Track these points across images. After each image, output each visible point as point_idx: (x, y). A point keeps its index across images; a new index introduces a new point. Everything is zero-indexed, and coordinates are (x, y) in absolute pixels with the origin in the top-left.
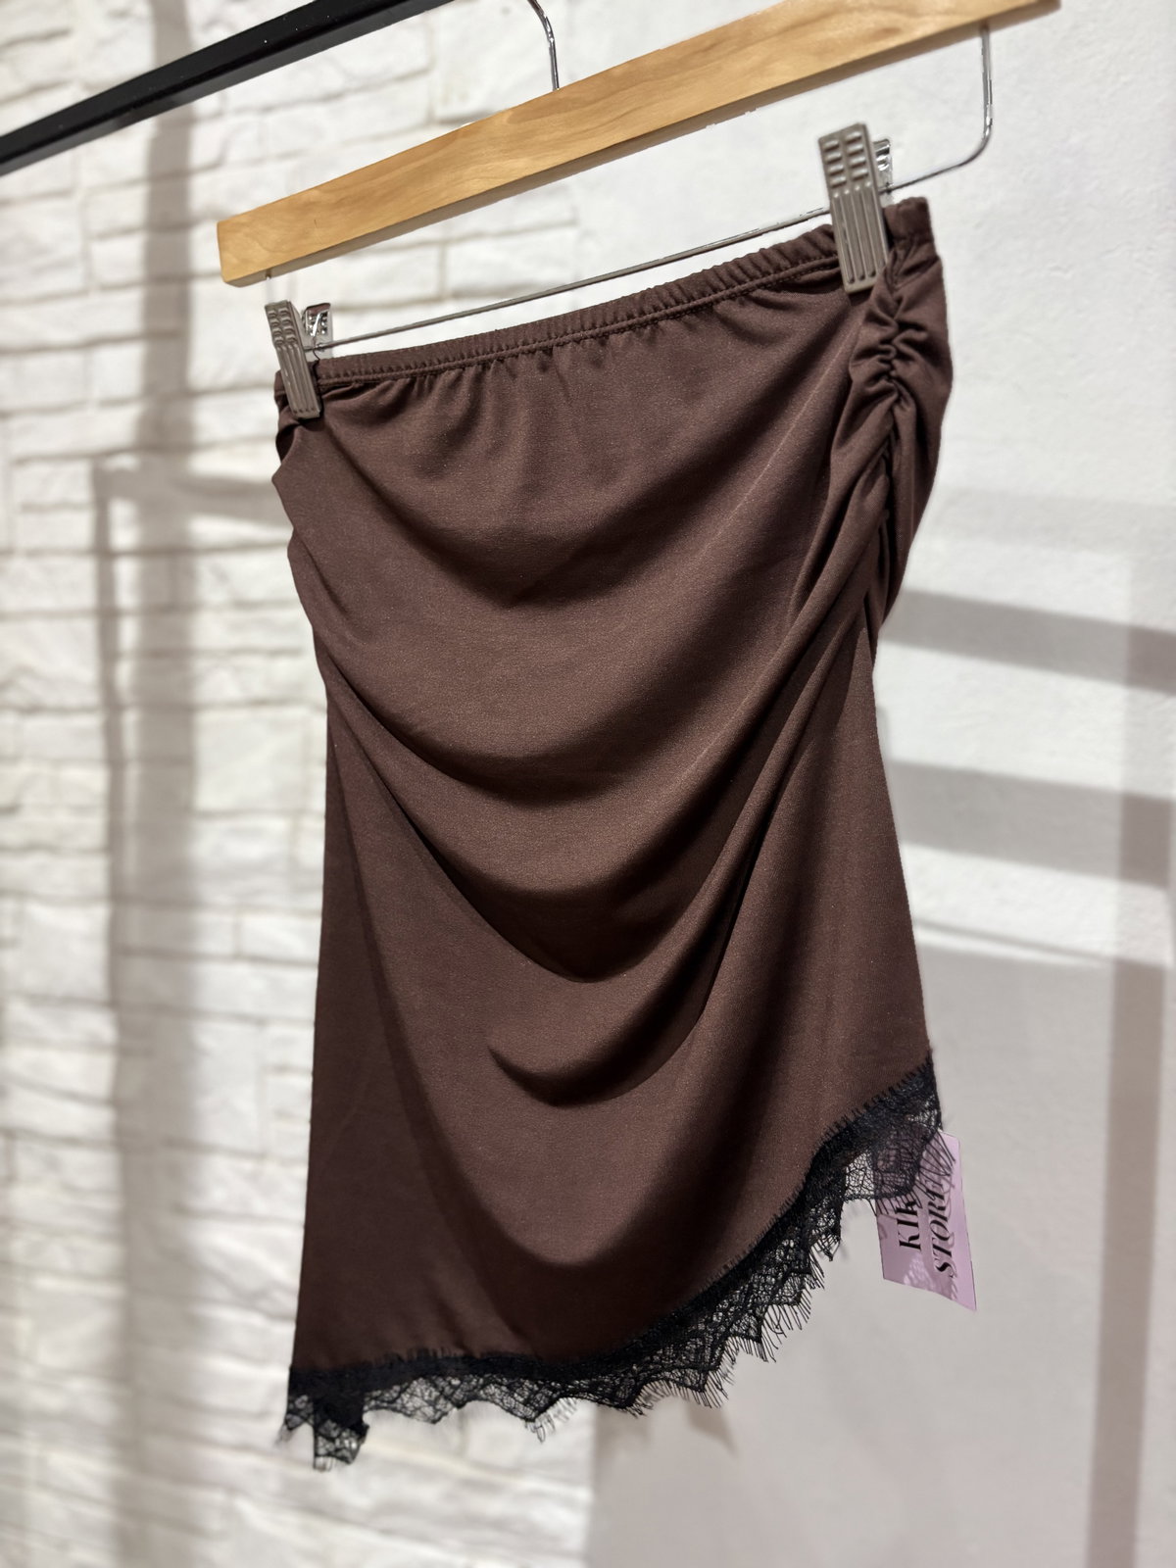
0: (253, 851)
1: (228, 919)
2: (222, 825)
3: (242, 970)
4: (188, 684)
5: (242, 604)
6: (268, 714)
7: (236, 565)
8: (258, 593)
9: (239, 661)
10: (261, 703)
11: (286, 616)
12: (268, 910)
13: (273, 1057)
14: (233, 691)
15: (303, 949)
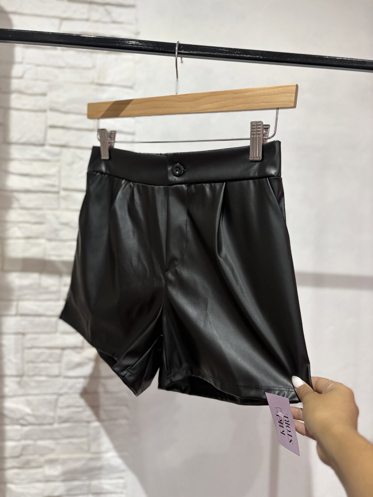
0: (25, 282)
2: (15, 275)
5: (23, 208)
6: (32, 241)
7: (22, 196)
8: (30, 205)
9: (21, 225)
10: (29, 238)
11: (39, 213)
12: (29, 300)
13: (28, 344)
14: (19, 234)
15: (41, 311)
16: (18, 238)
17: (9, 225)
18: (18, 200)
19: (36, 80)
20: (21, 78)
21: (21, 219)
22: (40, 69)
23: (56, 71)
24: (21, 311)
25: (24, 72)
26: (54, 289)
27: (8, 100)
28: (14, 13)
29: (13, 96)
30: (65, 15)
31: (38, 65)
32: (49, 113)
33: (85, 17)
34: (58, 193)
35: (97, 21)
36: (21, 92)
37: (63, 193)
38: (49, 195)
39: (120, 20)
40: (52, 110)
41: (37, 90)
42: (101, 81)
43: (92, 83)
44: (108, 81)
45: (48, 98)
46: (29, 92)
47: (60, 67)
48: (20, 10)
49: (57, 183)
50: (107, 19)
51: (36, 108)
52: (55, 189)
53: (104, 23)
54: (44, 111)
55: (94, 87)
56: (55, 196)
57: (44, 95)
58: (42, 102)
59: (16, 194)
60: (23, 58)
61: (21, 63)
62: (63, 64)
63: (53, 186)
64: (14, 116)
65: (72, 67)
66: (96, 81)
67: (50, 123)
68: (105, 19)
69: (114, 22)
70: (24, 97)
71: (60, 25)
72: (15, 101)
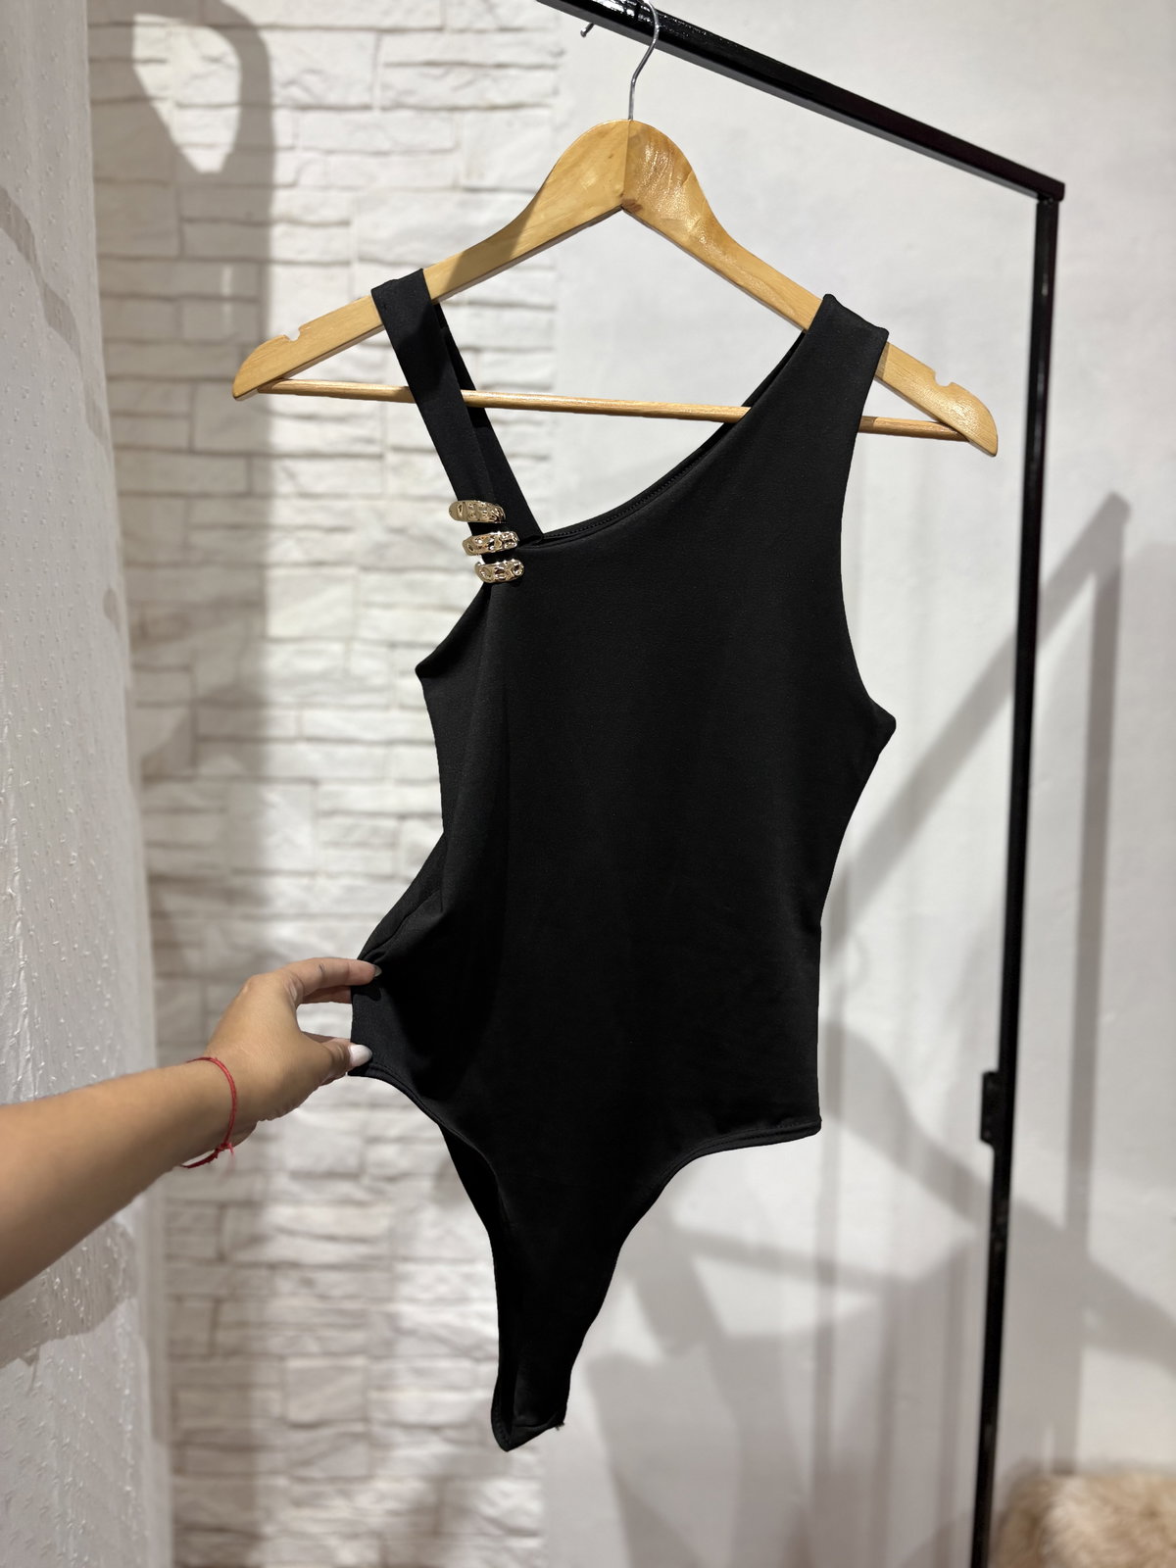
0: (315, 665)
1: (293, 713)
2: (291, 648)
3: (302, 748)
4: (263, 548)
5: (305, 495)
6: (326, 571)
7: (303, 467)
8: (320, 488)
9: (302, 534)
10: (320, 564)
11: (342, 505)
12: (323, 706)
13: (326, 805)
14: (297, 555)
15: (351, 731)
16: (297, 565)
17: (274, 536)
18: (292, 476)
19: (326, 188)
20: (292, 185)
21: (300, 520)
22: (334, 159)
23: (372, 163)
24: (310, 731)
25: (299, 171)
26: (378, 681)
27: (265, 242)
28: (272, 27)
29: (278, 231)
30: (387, 23)
31: (330, 152)
33: (435, 22)
34: (380, 457)
35: (462, 31)
36: (293, 222)
37: (392, 458)
38: (362, 464)
39: (517, 22)
40: (364, 259)
41: (330, 214)
42: (475, 182)
43: (454, 187)
44: (488, 182)
45: (354, 230)
46: (312, 218)
48: (284, 19)
49: (377, 435)
50: (487, 22)
51: (327, 258)
52: (374, 449)
53: (481, 32)
54: (346, 263)
55: (458, 196)
56: (373, 465)
57: (345, 223)
58: (340, 242)
59: (289, 463)
60: (296, 136)
61: (291, 148)
62: (386, 146)
63: (369, 441)
64: (280, 276)
65: (409, 151)
66: (464, 182)
68: (480, 25)
69: (504, 30)
70: (301, 231)
71: (377, 47)
72: (283, 242)
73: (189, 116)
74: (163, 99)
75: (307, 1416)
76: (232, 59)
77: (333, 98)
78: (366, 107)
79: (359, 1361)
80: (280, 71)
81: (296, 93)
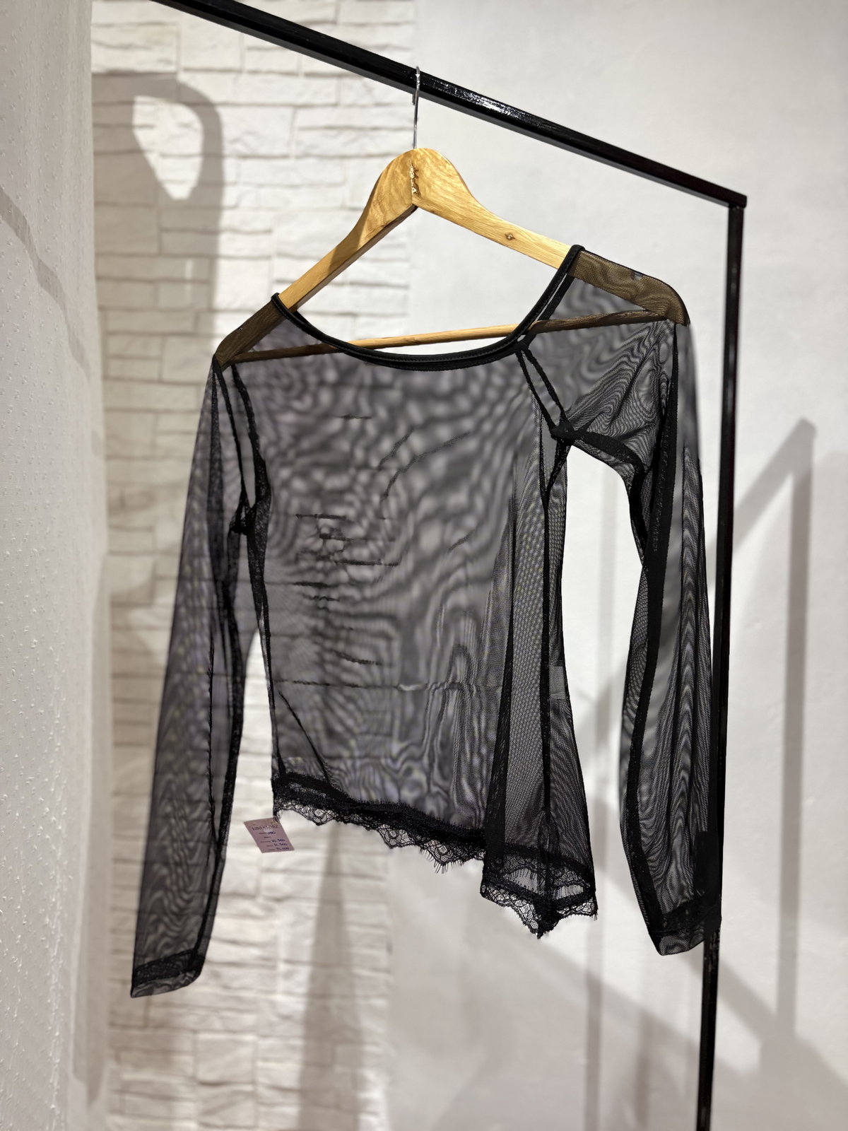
19: (257, 209)
20: (235, 207)
22: (263, 191)
23: (288, 193)
25: (240, 198)
27: (215, 244)
28: (225, 104)
29: (224, 238)
30: (301, 101)
31: (260, 186)
32: (277, 262)
33: (332, 100)
35: (351, 106)
36: (235, 231)
40: (282, 255)
41: (258, 226)
43: (343, 207)
45: (274, 236)
46: (247, 228)
47: (294, 187)
48: (233, 99)
50: (366, 100)
51: (256, 254)
53: (363, 106)
54: (268, 258)
57: (268, 231)
58: (265, 244)
61: (235, 183)
62: (297, 181)
64: (224, 266)
65: (312, 185)
66: (349, 204)
67: (277, 275)
68: (363, 102)
69: (378, 105)
70: (239, 238)
71: (294, 117)
72: (227, 244)
73: (169, 163)
74: (151, 151)
75: (211, 1077)
76: (197, 125)
77: (263, 150)
78: (285, 157)
79: (250, 1038)
80: (229, 132)
81: (240, 147)
